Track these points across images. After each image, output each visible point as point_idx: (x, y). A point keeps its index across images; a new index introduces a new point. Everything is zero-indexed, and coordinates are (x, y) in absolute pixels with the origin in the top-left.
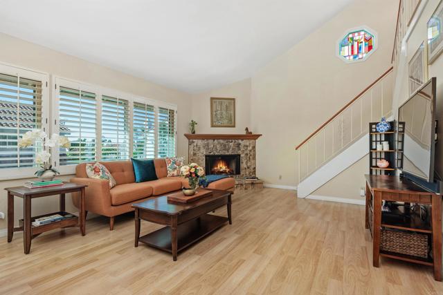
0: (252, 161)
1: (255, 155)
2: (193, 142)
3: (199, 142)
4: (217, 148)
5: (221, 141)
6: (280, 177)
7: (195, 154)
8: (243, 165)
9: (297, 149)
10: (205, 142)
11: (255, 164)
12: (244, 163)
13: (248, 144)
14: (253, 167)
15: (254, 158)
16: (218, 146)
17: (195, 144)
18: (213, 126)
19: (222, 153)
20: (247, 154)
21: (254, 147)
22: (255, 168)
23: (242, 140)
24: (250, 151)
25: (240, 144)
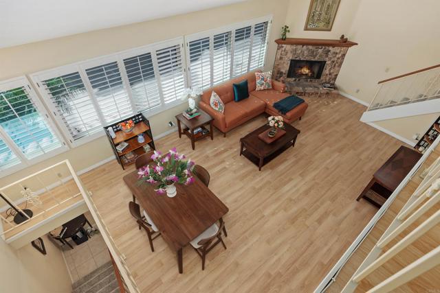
0: (337, 68)
1: (341, 63)
2: (282, 47)
3: (288, 47)
4: (304, 53)
5: (310, 47)
6: (358, 91)
7: (281, 58)
8: (326, 71)
9: (380, 83)
10: (294, 47)
11: (339, 71)
12: (327, 70)
13: (338, 51)
14: (335, 74)
15: (340, 66)
16: (305, 52)
17: (283, 49)
18: (306, 29)
19: (308, 59)
20: (333, 62)
21: (344, 55)
22: (337, 75)
23: (334, 47)
24: (339, 58)
25: (329, 51)
